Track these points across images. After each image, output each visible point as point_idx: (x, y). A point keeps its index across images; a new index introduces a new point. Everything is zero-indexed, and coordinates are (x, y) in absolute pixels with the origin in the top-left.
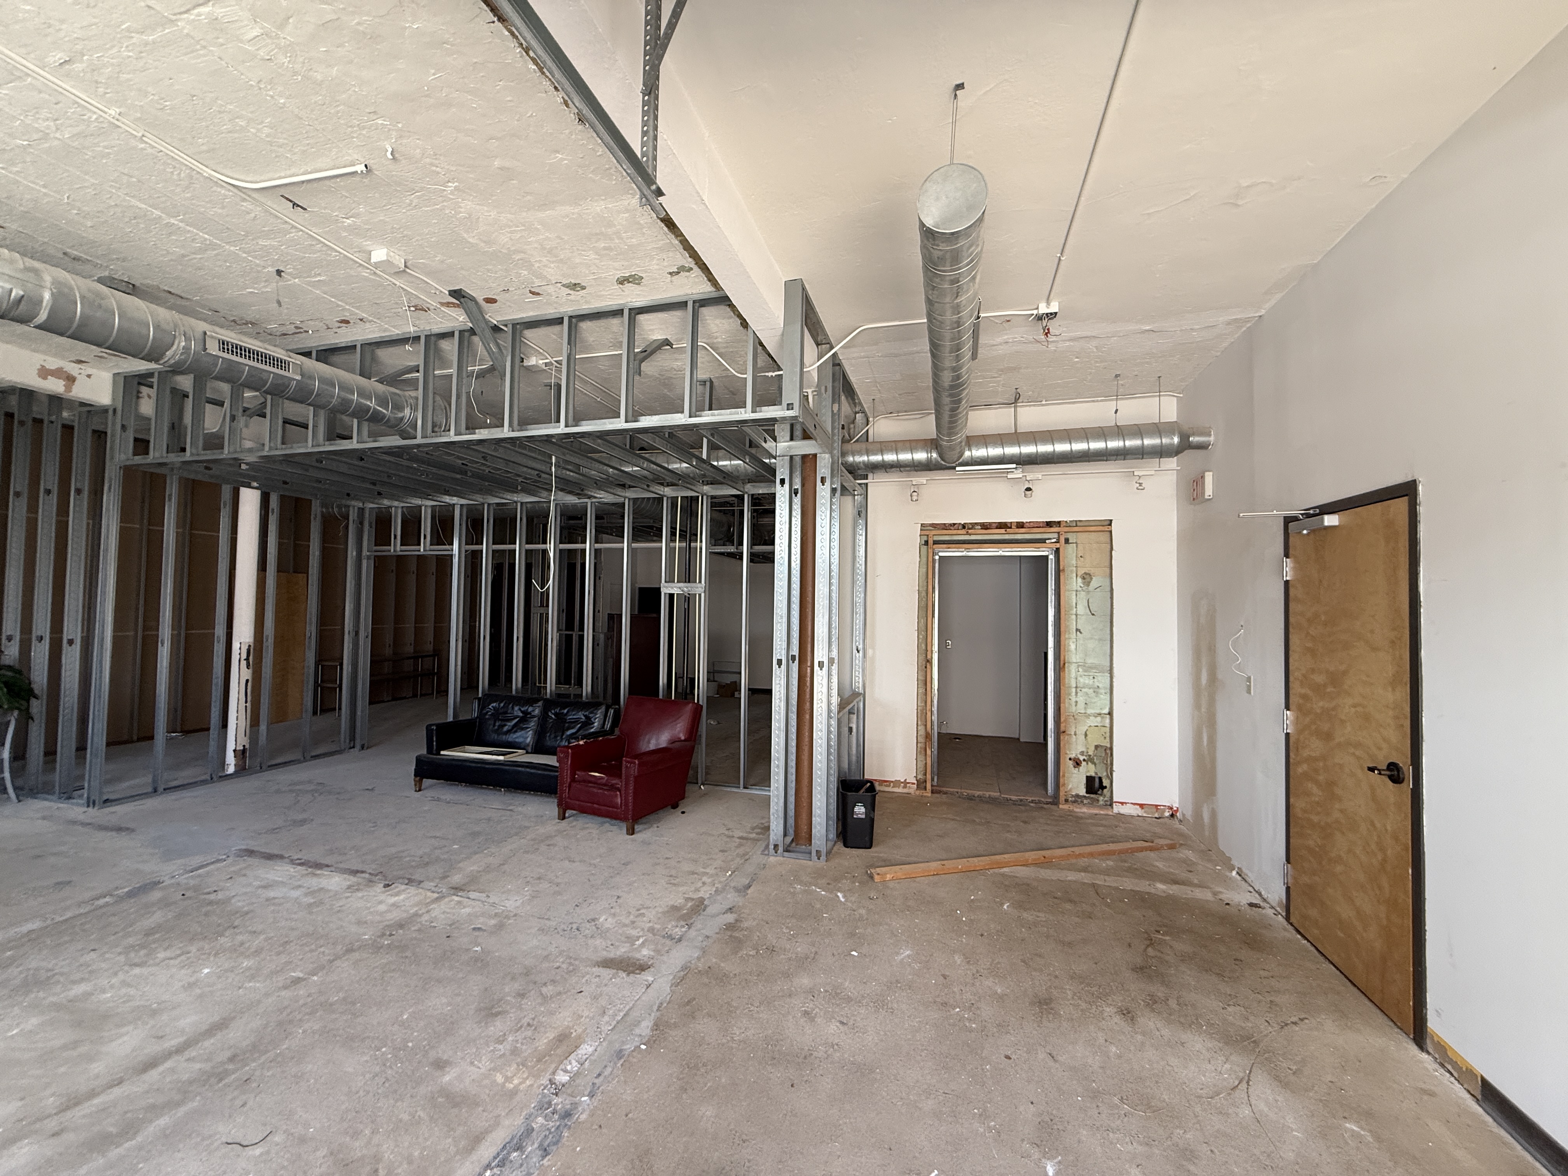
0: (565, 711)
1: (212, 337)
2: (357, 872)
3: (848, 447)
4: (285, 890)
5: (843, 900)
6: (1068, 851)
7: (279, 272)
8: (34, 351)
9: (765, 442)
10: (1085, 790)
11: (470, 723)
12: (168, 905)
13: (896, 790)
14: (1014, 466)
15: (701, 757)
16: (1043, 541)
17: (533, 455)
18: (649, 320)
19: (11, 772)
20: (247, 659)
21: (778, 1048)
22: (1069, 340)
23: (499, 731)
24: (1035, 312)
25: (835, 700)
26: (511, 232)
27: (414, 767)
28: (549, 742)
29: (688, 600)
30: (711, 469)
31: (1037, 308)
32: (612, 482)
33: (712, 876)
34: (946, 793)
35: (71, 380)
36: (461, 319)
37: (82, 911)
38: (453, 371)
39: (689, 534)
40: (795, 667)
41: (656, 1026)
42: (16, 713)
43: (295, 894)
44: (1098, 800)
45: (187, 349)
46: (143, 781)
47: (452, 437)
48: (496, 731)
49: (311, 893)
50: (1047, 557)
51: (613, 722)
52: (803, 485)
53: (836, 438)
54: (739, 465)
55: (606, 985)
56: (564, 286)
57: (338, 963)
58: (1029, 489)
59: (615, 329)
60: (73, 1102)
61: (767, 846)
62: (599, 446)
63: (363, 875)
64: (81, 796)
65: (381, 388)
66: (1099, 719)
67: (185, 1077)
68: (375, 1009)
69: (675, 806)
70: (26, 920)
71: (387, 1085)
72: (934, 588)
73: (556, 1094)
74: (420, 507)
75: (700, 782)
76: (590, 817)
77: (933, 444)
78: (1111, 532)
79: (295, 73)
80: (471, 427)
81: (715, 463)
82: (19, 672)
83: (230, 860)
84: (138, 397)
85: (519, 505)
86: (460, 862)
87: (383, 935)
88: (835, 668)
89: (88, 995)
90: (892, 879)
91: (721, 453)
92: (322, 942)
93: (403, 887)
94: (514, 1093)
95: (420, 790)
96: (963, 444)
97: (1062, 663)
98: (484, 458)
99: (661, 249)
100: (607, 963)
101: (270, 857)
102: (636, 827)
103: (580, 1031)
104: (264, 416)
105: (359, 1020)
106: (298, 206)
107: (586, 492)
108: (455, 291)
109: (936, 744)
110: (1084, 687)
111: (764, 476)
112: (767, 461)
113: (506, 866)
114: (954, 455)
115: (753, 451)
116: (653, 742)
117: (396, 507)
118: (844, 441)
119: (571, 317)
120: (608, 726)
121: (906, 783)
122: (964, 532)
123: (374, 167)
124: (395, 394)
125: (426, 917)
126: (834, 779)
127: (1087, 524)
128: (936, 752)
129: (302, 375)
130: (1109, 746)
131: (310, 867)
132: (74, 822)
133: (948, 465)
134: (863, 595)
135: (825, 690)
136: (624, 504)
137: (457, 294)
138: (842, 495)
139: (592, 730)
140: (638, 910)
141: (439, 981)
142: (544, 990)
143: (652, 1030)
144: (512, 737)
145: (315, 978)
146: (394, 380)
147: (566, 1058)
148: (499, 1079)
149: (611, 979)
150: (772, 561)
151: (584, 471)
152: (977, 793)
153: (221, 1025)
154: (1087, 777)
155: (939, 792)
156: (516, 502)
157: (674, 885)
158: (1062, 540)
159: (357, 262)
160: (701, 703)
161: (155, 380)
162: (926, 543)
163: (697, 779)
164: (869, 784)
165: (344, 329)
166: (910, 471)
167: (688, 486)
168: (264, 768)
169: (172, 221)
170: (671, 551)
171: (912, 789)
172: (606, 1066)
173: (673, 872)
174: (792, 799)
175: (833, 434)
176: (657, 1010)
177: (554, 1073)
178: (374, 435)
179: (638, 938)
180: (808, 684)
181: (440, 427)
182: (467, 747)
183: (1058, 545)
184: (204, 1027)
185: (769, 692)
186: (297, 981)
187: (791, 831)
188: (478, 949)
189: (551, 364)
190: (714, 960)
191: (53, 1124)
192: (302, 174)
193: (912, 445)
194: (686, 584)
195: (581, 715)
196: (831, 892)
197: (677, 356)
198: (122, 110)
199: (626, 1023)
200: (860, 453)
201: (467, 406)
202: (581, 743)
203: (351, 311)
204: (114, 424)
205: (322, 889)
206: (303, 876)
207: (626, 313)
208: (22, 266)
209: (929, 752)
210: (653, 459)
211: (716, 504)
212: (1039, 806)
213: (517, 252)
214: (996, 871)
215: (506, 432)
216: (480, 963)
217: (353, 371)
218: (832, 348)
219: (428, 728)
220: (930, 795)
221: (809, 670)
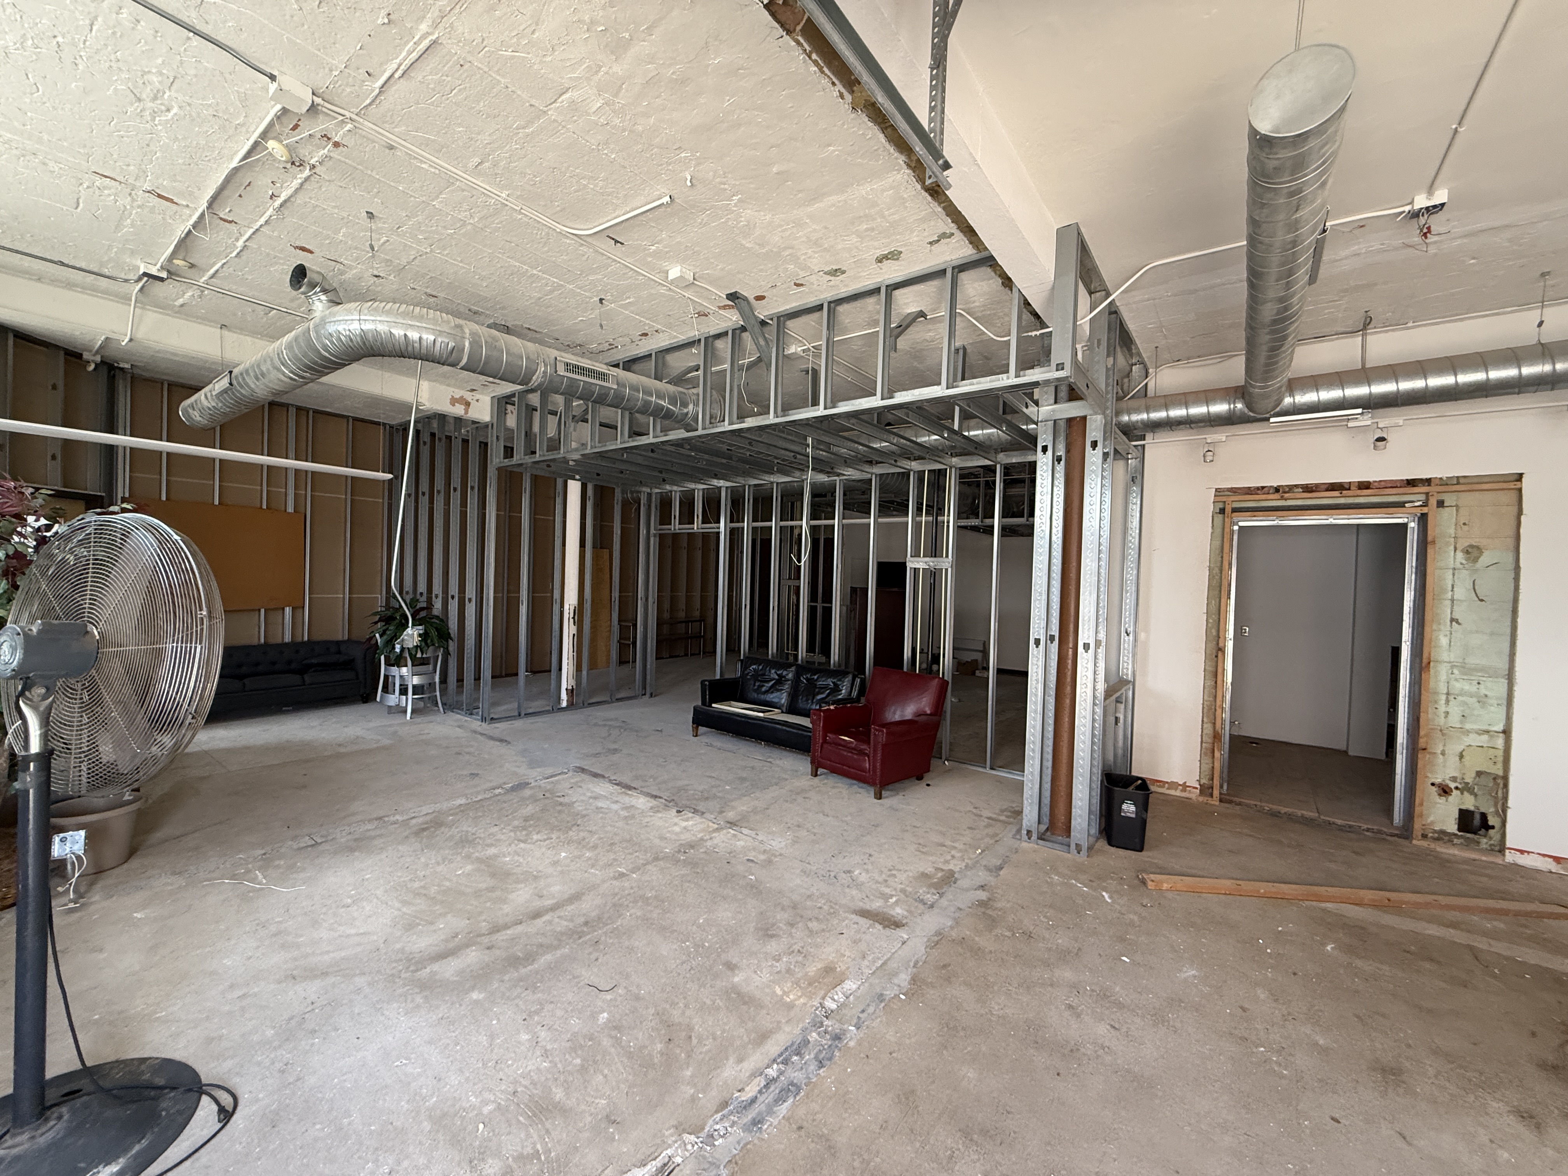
0: (816, 677)
1: (560, 361)
2: (656, 797)
3: (1123, 405)
4: (608, 802)
5: (1109, 901)
6: (1430, 898)
7: (601, 300)
8: (448, 385)
9: (1027, 407)
10: (1456, 826)
11: (734, 682)
12: (536, 801)
13: (1172, 792)
14: (1360, 411)
15: (945, 734)
16: (1401, 505)
17: (790, 437)
18: (905, 294)
19: (440, 692)
20: (574, 618)
21: (1040, 1033)
22: (1460, 237)
23: (758, 691)
24: (1407, 208)
25: (1101, 687)
26: (783, 231)
27: (692, 715)
28: (801, 704)
29: (934, 575)
30: (963, 440)
31: (1412, 203)
32: (860, 459)
33: (961, 851)
34: (1240, 804)
35: (468, 404)
36: (734, 319)
37: (487, 796)
38: (726, 366)
39: (936, 508)
40: (1054, 647)
41: (914, 980)
42: (442, 649)
43: (615, 807)
44: (1478, 843)
45: (545, 372)
46: (511, 707)
47: (726, 427)
48: (756, 691)
49: (627, 808)
50: (1405, 526)
51: (859, 691)
52: (1068, 451)
53: (1110, 396)
54: (992, 434)
55: (864, 933)
56: (825, 273)
57: (649, 867)
58: (1381, 439)
59: (870, 308)
60: (496, 929)
61: (1019, 831)
62: (853, 425)
63: (660, 800)
64: (477, 714)
65: (672, 388)
66: (1485, 737)
67: (559, 929)
68: (678, 909)
69: (920, 778)
70: (458, 797)
71: (692, 972)
72: (1230, 564)
73: (827, 1017)
74: (694, 490)
75: (944, 757)
76: (840, 777)
77: (1240, 392)
78: (1520, 490)
79: (624, 130)
80: (741, 417)
81: (966, 434)
82: (442, 620)
83: (570, 774)
84: (506, 414)
85: (775, 485)
86: (732, 801)
87: (679, 851)
88: (1101, 651)
89: (496, 856)
90: (1170, 890)
91: (973, 422)
92: (637, 848)
93: (691, 815)
94: (790, 1006)
95: (696, 736)
96: (1283, 389)
97: (1425, 661)
98: (750, 444)
99: (923, 220)
100: (864, 913)
101: (596, 775)
102: (883, 792)
103: (843, 968)
104: (586, 421)
105: (668, 915)
106: (618, 242)
107: (836, 470)
108: (731, 294)
109: (1227, 746)
110: (1461, 695)
111: (1020, 444)
112: (1024, 427)
113: (769, 811)
114: (1268, 404)
115: (1009, 417)
116: (898, 713)
117: (676, 491)
118: (1119, 399)
119: (830, 303)
120: (855, 694)
121: (1185, 786)
122: (1277, 496)
123: (676, 196)
124: (681, 392)
125: (709, 843)
126: (1098, 772)
127: (1476, 480)
128: (1226, 756)
129: (618, 384)
130: (1501, 773)
131: (623, 787)
132: (475, 732)
133: (1259, 416)
134: (1135, 572)
135: (1090, 675)
136: (871, 480)
137: (733, 297)
138: (1114, 459)
139: (840, 697)
140: (890, 870)
141: (724, 898)
142: (810, 925)
143: (910, 984)
144: (771, 697)
145: (634, 876)
146: (678, 380)
147: (833, 989)
148: (779, 991)
149: (868, 928)
150: (1031, 534)
151: (835, 449)
152: (1283, 810)
153: (575, 898)
154: (1461, 811)
155: (1230, 802)
156: (772, 483)
157: (923, 852)
158: (1433, 502)
159: (656, 282)
160: (946, 678)
161: (516, 399)
162: (1222, 511)
163: (941, 754)
164: (1140, 782)
165: (645, 341)
166: (1204, 427)
167: (937, 458)
168: (586, 704)
169: (535, 272)
170: (917, 526)
171: (1194, 795)
172: (868, 1005)
173: (921, 841)
174: (1047, 786)
175: (1107, 393)
176: (914, 967)
177: (823, 998)
178: (665, 430)
179: (892, 896)
180: (1070, 667)
181: (716, 418)
182: (733, 702)
183: (1425, 510)
184: (566, 896)
185: (1025, 674)
186: (622, 875)
187: (1046, 819)
188: (753, 877)
189: (809, 349)
190: (968, 933)
191: (487, 940)
192: (624, 214)
193: (1207, 395)
194: (932, 559)
195: (830, 682)
196: (1095, 890)
197: (930, 327)
198: (509, 192)
199: (884, 970)
200: (1138, 411)
201: (738, 398)
202: (832, 707)
203: (649, 325)
204: (492, 436)
205: (633, 806)
206: (619, 793)
207: (883, 290)
208: (453, 324)
209: (1217, 754)
210: (902, 433)
211: (966, 477)
212: (1379, 836)
213: (785, 249)
214: (1314, 903)
215: (771, 419)
216: (755, 889)
217: (650, 377)
218: (1108, 295)
219: (702, 682)
220: (1217, 803)
221: (1070, 652)
